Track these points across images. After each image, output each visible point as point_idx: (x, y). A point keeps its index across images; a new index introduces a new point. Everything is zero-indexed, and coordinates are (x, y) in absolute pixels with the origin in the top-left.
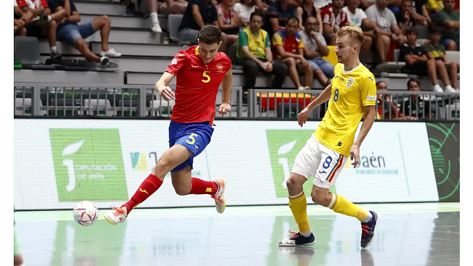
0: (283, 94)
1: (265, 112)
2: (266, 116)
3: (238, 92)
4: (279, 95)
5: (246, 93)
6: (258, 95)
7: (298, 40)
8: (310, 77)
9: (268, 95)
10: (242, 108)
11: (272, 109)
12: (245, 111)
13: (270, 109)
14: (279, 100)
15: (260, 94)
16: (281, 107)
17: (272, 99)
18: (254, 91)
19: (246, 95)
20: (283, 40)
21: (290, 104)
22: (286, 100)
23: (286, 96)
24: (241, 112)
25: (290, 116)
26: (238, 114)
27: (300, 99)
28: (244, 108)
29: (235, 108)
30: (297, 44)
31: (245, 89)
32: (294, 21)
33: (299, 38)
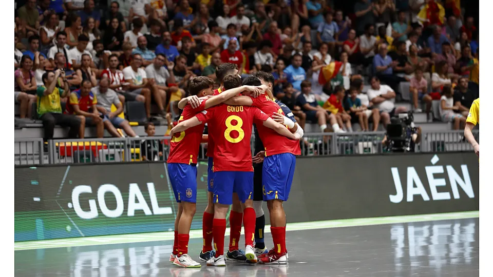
0: (78, 143)
1: (63, 158)
2: (64, 162)
3: (40, 143)
4: (75, 144)
5: (47, 143)
6: (57, 144)
7: (91, 98)
8: (101, 128)
9: (65, 145)
10: (44, 156)
11: (69, 155)
12: (46, 158)
13: (68, 156)
14: (75, 148)
15: (59, 143)
16: (77, 154)
17: (69, 148)
18: (53, 142)
19: (47, 145)
20: (78, 99)
21: (84, 151)
22: (81, 148)
23: (81, 144)
24: (42, 159)
25: (85, 161)
26: (40, 162)
27: (93, 147)
28: (45, 156)
29: (38, 156)
30: (91, 101)
31: (45, 140)
32: (88, 83)
33: (93, 96)
